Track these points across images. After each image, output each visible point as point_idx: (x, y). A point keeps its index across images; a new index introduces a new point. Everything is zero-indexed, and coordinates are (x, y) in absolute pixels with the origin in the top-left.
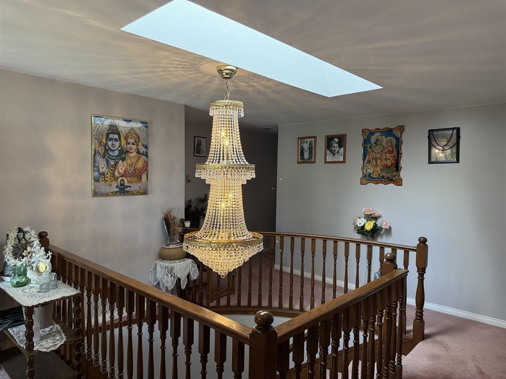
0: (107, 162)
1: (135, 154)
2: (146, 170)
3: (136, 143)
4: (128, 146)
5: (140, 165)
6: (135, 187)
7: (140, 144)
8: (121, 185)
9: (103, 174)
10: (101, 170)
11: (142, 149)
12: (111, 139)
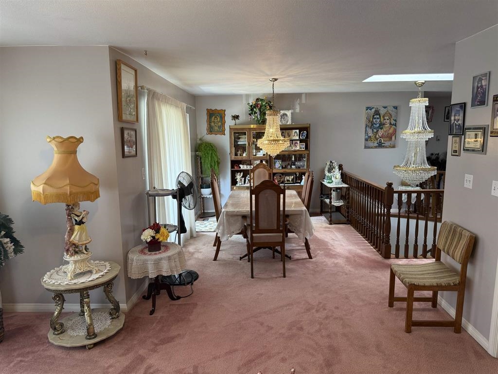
0: (373, 130)
1: (388, 125)
2: (395, 134)
3: (390, 119)
4: (385, 121)
5: (391, 131)
6: (387, 144)
7: (392, 119)
8: (380, 142)
9: (370, 137)
10: (369, 135)
11: (393, 122)
12: (375, 118)
